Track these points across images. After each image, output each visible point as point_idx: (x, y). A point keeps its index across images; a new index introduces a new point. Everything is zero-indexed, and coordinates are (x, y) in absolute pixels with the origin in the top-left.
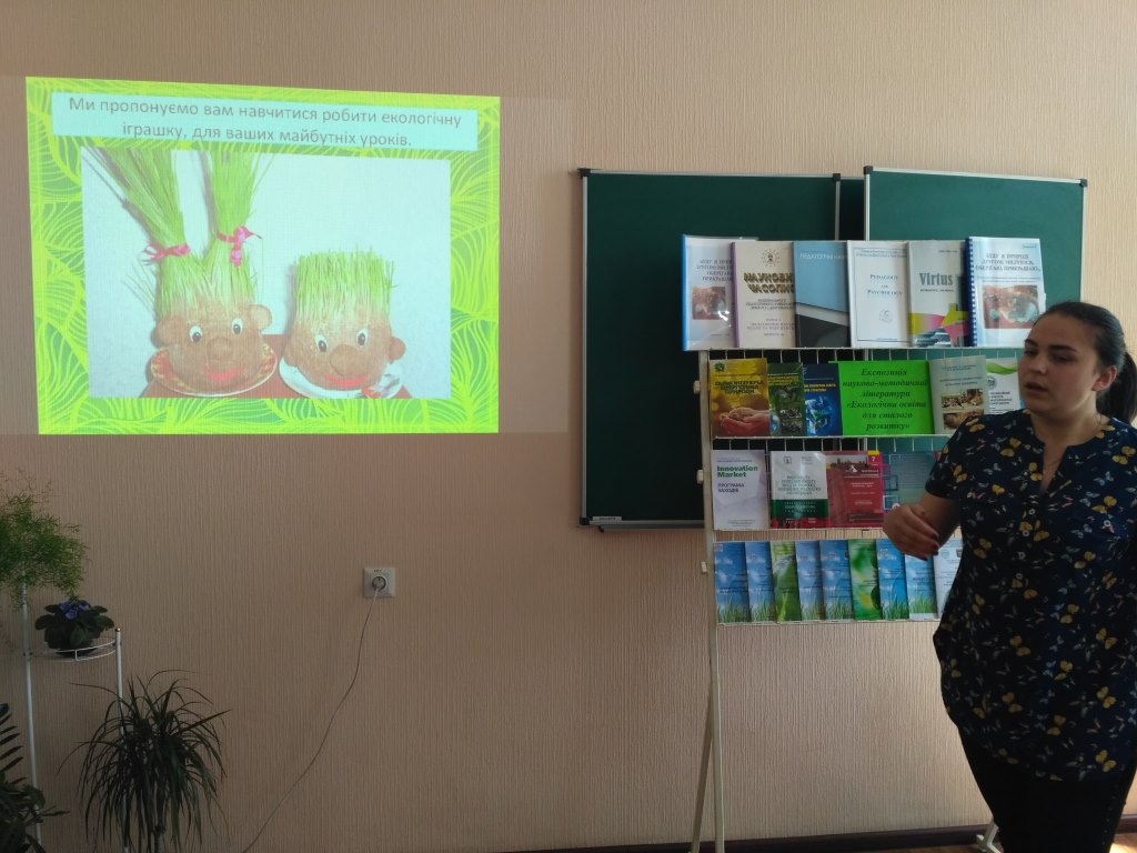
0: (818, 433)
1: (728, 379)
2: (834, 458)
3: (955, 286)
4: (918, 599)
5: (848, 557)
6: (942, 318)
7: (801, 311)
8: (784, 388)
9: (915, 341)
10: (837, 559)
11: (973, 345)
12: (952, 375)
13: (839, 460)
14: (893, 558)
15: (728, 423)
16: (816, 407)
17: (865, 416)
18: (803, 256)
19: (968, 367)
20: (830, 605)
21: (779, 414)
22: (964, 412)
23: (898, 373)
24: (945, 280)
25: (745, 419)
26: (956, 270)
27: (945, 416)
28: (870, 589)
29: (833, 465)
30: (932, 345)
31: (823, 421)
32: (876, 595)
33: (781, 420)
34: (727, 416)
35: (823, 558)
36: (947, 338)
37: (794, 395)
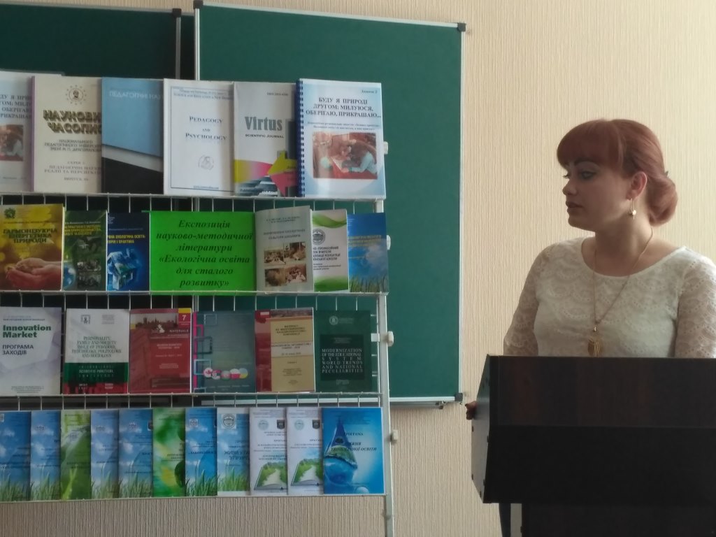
0: (121, 288)
1: (18, 227)
2: (138, 318)
3: (284, 132)
4: (229, 476)
5: (151, 427)
6: (269, 166)
7: (108, 154)
8: (84, 238)
9: (237, 190)
10: (139, 430)
11: (301, 195)
12: (275, 227)
13: (145, 320)
14: (204, 429)
15: (14, 275)
16: (121, 260)
17: (179, 271)
18: (114, 94)
19: (292, 219)
20: (125, 481)
21: (76, 267)
22: (286, 267)
23: (220, 225)
24: (274, 125)
25: (34, 271)
26: (287, 115)
27: (267, 272)
28: (174, 464)
29: (139, 325)
30: (257, 195)
31: (128, 276)
32: (181, 472)
33: (78, 274)
34: (13, 267)
35: (122, 430)
36: (274, 188)
37: (94, 246)
